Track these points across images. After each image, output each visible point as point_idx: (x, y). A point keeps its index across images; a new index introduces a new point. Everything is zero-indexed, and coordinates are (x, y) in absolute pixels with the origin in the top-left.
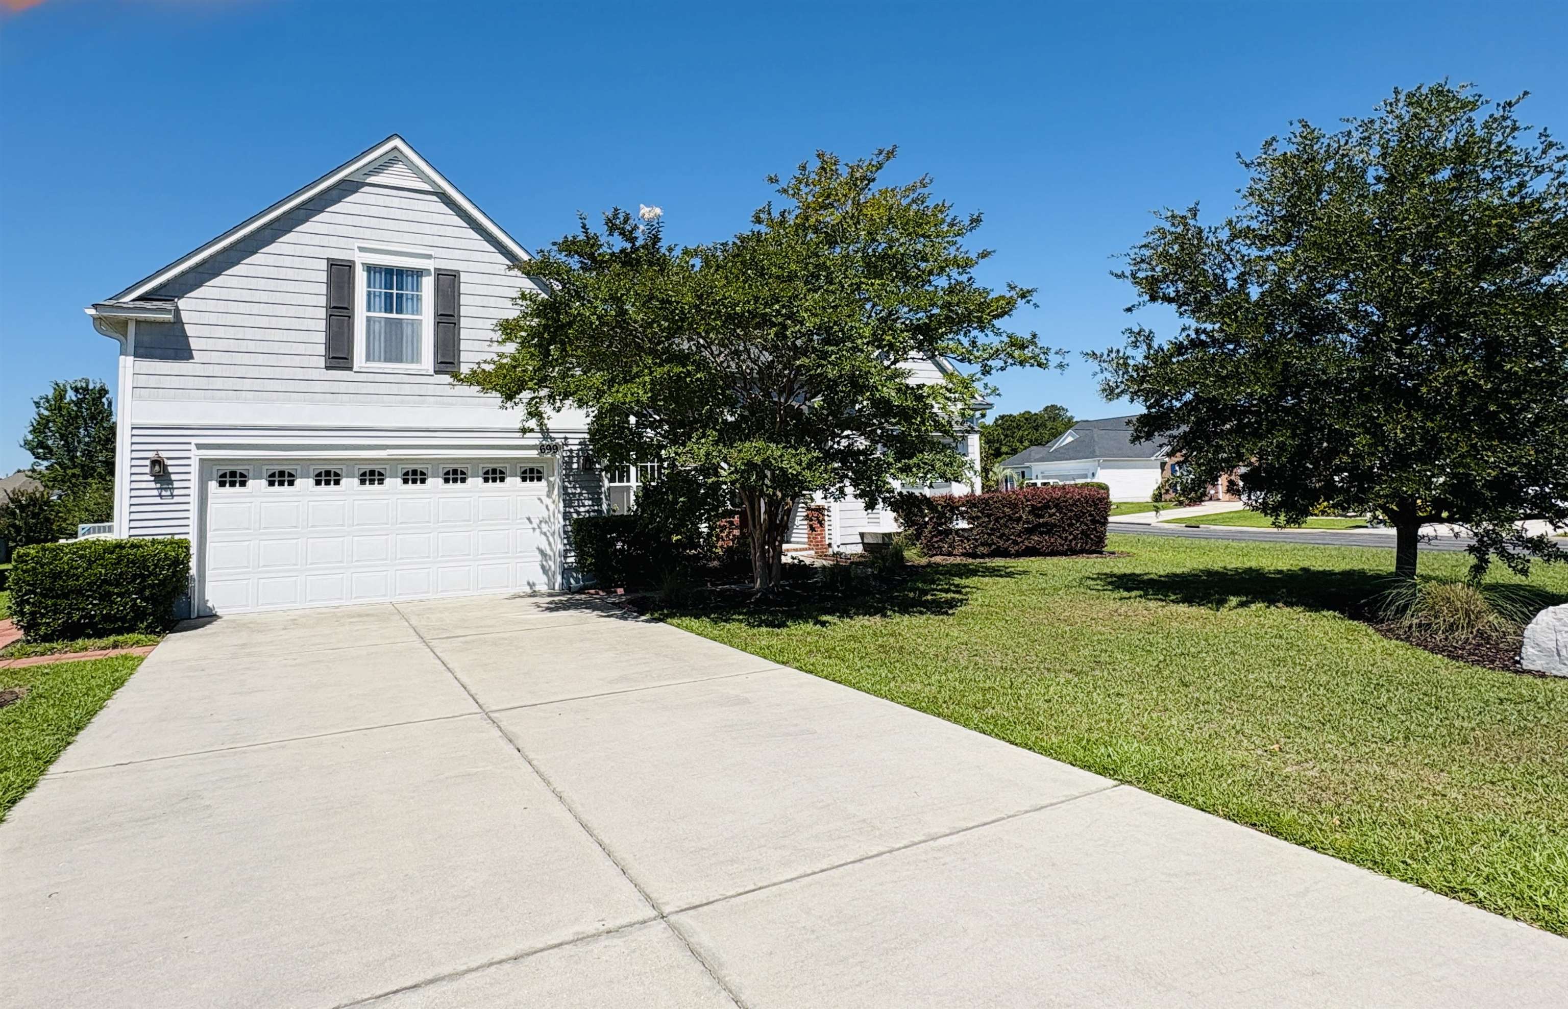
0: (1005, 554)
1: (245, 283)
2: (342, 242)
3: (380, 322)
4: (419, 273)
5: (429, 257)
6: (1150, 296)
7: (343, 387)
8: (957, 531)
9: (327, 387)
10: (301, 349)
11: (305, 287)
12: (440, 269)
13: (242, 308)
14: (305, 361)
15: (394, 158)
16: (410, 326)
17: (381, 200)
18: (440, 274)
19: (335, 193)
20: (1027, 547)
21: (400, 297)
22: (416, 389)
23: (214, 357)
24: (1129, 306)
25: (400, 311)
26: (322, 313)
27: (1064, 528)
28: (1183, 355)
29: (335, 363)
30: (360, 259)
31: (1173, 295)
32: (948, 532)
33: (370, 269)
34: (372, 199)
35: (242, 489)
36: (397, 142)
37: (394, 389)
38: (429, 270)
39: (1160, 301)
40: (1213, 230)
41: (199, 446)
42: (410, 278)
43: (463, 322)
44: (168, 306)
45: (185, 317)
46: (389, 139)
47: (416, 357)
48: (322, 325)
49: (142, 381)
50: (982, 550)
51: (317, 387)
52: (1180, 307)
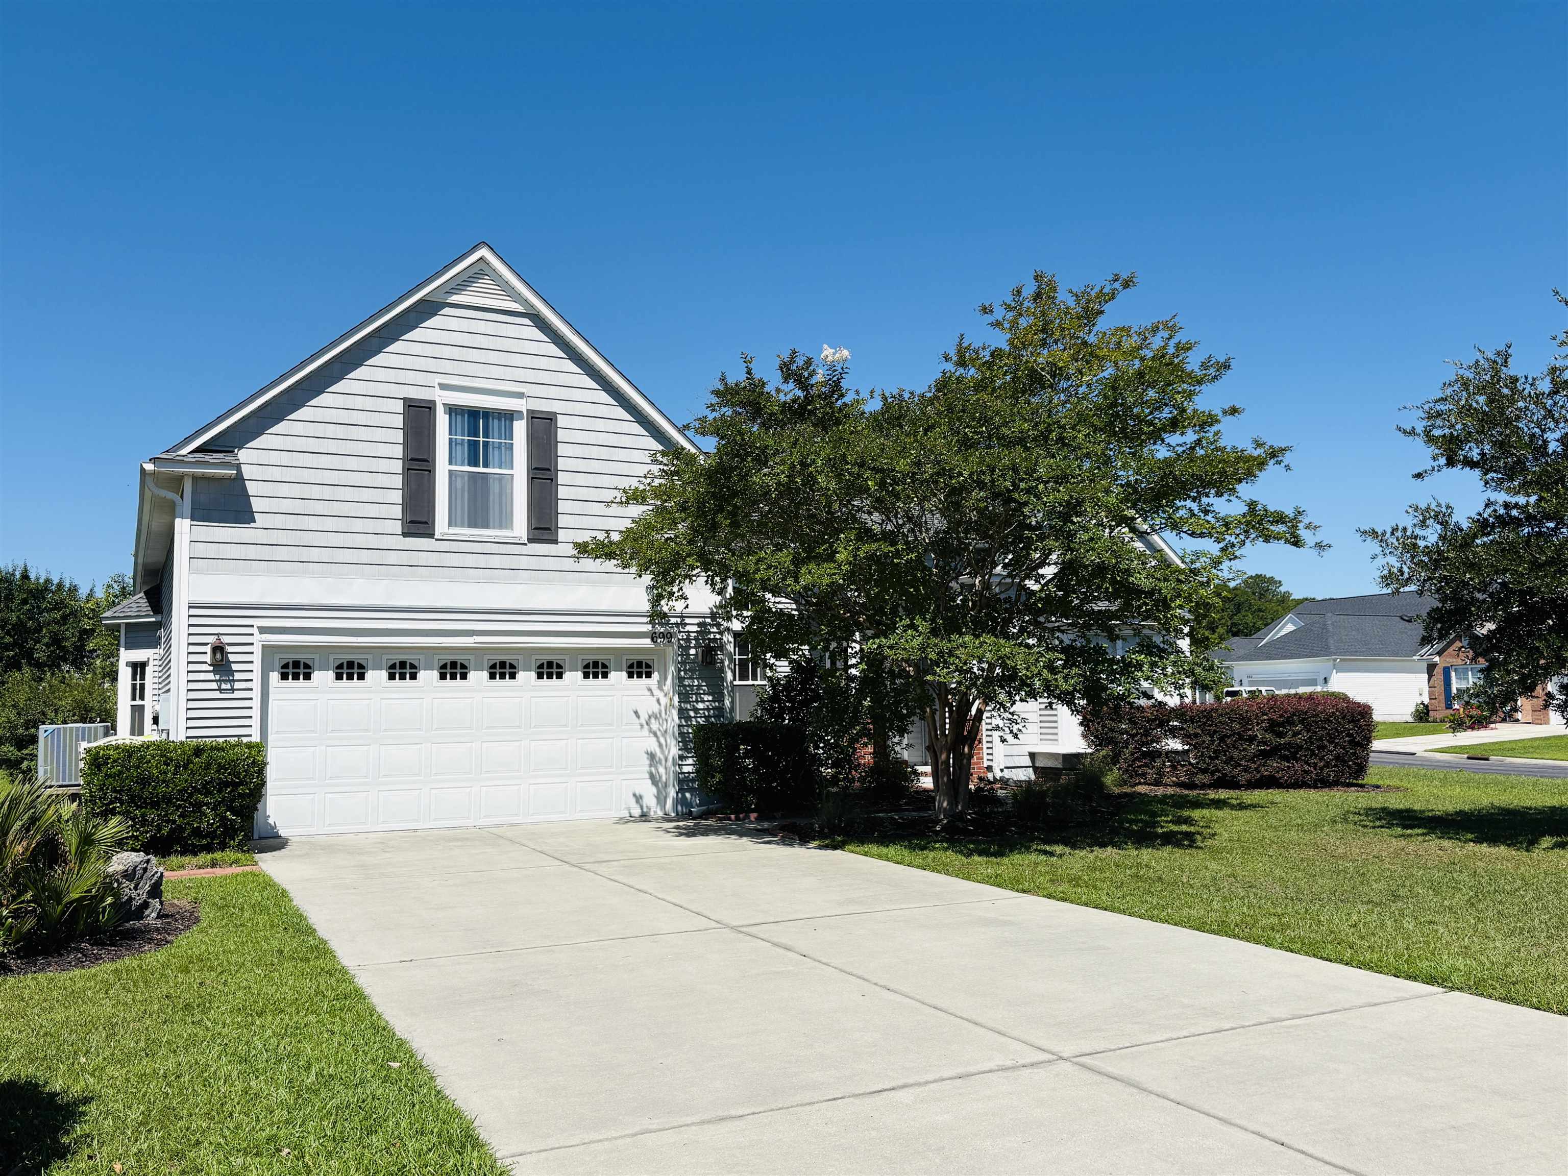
0: (1233, 784)
1: (311, 429)
2: (421, 378)
3: (463, 477)
4: (509, 416)
5: (521, 395)
6: (1447, 459)
7: (423, 558)
8: (1168, 753)
9: (405, 558)
10: (373, 510)
11: (379, 435)
12: (533, 411)
13: (308, 460)
14: (379, 526)
15: (481, 271)
16: (497, 482)
17: (465, 325)
18: (534, 417)
19: (413, 315)
20: (1262, 776)
21: (486, 444)
22: (507, 562)
23: (279, 521)
24: (1420, 470)
25: (486, 465)
26: (398, 466)
27: (1313, 751)
28: (1489, 534)
29: (414, 528)
30: (442, 398)
31: (1476, 458)
32: (1154, 755)
33: (453, 410)
34: (454, 324)
35: (307, 683)
36: (484, 252)
37: (482, 561)
38: (521, 412)
39: (1460, 467)
40: (1530, 381)
41: (263, 630)
42: (496, 422)
43: (562, 478)
44: (229, 458)
45: (247, 471)
46: (474, 249)
47: (506, 521)
48: (398, 481)
49: (201, 550)
50: (1200, 778)
51: (392, 557)
52: (1486, 474)
